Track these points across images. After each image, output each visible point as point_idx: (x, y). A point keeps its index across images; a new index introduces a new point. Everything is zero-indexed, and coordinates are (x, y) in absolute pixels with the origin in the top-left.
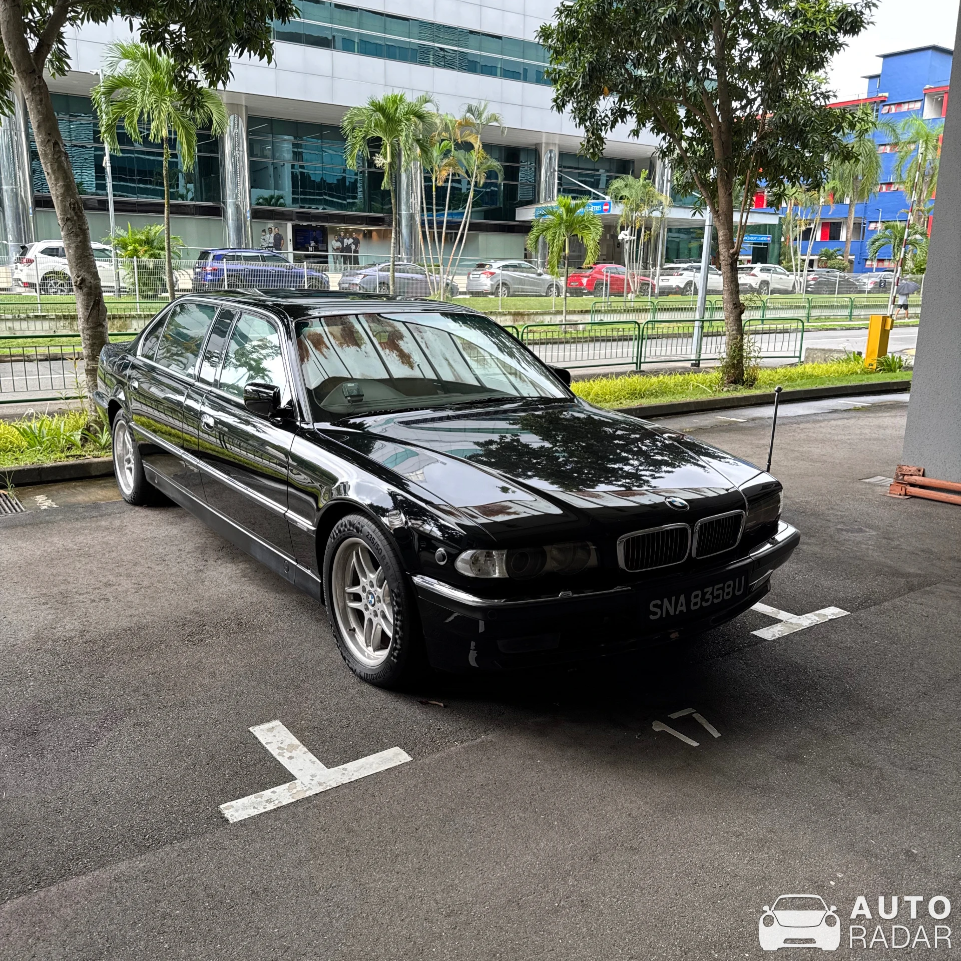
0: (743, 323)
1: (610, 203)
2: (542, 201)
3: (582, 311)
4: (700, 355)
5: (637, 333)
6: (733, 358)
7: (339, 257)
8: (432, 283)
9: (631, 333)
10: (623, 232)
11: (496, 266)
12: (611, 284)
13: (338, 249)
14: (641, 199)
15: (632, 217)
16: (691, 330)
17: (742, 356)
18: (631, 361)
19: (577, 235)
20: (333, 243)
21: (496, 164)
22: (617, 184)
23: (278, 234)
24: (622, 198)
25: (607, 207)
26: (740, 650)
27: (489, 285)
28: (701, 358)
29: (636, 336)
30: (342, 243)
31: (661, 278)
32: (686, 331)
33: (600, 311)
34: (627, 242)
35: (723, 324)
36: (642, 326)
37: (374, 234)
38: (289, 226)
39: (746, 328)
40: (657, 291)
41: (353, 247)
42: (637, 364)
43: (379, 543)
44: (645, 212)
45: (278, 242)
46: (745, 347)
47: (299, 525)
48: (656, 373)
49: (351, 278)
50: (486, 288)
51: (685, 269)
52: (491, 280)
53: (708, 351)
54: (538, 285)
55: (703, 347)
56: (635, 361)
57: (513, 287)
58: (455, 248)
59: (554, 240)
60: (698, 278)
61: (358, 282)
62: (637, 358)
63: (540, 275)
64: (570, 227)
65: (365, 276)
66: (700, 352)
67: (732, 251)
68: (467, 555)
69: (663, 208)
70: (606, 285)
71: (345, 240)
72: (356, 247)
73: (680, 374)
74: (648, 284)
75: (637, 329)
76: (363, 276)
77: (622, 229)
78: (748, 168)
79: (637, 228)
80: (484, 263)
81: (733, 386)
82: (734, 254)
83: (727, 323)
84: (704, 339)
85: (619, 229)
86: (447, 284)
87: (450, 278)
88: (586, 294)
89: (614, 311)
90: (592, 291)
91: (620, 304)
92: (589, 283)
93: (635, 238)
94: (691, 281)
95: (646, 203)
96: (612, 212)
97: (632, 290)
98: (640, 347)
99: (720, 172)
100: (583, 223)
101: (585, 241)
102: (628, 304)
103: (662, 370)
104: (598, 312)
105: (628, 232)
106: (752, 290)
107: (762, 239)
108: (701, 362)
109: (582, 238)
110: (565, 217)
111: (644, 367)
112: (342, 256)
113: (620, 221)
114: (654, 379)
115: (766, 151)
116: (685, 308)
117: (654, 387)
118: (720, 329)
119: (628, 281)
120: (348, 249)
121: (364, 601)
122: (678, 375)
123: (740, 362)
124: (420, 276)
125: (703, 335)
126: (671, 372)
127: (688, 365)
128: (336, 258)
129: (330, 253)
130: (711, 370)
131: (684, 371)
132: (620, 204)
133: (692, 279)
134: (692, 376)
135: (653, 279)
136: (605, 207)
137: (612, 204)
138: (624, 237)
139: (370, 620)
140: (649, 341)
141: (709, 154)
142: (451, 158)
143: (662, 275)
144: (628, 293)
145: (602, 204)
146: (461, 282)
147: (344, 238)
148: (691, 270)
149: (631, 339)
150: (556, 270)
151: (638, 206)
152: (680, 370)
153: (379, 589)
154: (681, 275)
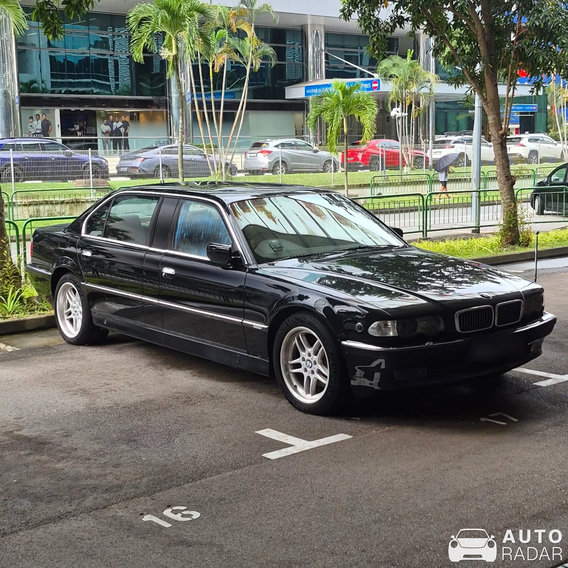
0: (515, 191)
1: (379, 80)
2: (310, 79)
3: (360, 185)
4: (479, 223)
5: (421, 204)
6: (510, 222)
7: (109, 140)
8: (212, 163)
9: (417, 204)
10: (394, 109)
11: (272, 145)
12: (387, 159)
13: (107, 132)
14: (410, 78)
15: (402, 93)
16: (469, 201)
17: (517, 221)
18: (418, 230)
19: (354, 115)
20: (102, 127)
21: (268, 49)
22: (385, 64)
23: (45, 120)
24: (391, 76)
25: (377, 85)
26: (526, 391)
27: (267, 163)
28: (481, 225)
29: (420, 207)
30: (111, 127)
31: (434, 150)
32: (465, 201)
33: (378, 184)
34: (399, 118)
35: (498, 193)
36: (425, 198)
37: (142, 116)
38: (57, 112)
39: (519, 197)
40: (430, 164)
41: (122, 130)
42: (423, 232)
43: (318, 326)
44: (414, 89)
45: (46, 129)
46: (518, 213)
47: (254, 327)
48: (443, 239)
49: (130, 162)
50: (264, 166)
51: (456, 142)
52: (269, 158)
53: (486, 219)
54: (315, 161)
55: (482, 216)
56: (421, 229)
57: (291, 164)
58: (233, 129)
59: (332, 120)
60: (470, 150)
61: (137, 166)
62: (423, 226)
63: (316, 151)
64: (347, 108)
65: (145, 159)
66: (479, 220)
67: (501, 132)
68: (375, 324)
69: (431, 85)
70: (382, 159)
71: (115, 123)
72: (126, 130)
73: (464, 239)
74: (423, 157)
75: (421, 201)
76: (142, 159)
77: (393, 106)
78: (509, 63)
79: (408, 104)
80: (260, 141)
81: (512, 246)
82: (503, 135)
83: (501, 193)
84: (482, 208)
85: (389, 105)
86: (227, 164)
87: (229, 157)
88: (363, 169)
89: (391, 185)
90: (368, 165)
91: (397, 177)
92: (364, 158)
93: (407, 114)
94: (463, 153)
95: (414, 81)
96: (381, 89)
97: (407, 163)
98: (425, 217)
99: (486, 67)
100: (359, 104)
101: (361, 120)
102: (404, 177)
103: (446, 237)
104: (377, 185)
105: (399, 109)
106: (521, 160)
107: (528, 108)
108: (481, 228)
109: (359, 117)
110: (341, 98)
111: (430, 235)
112: (111, 139)
113: (391, 98)
114: (442, 244)
115: (523, 50)
116: (460, 179)
117: (443, 250)
118: (495, 199)
119: (402, 155)
120: (117, 132)
121: (303, 367)
122: (462, 240)
123: (516, 225)
124: (198, 157)
125: (481, 204)
126: (455, 238)
127: (469, 231)
128: (105, 142)
129: (100, 137)
130: (490, 235)
131: (466, 237)
132: (389, 82)
133: (463, 151)
134: (475, 241)
135: (426, 152)
136: (374, 85)
137: (381, 81)
138: (396, 113)
139: (309, 378)
140: (432, 212)
141: (474, 52)
142: (226, 45)
143: (434, 148)
144: (403, 166)
145: (372, 82)
146: (238, 161)
147: (113, 122)
148: (462, 143)
149: (417, 210)
150: (335, 147)
151: (407, 84)
152: (463, 237)
153: (315, 357)
154: (453, 147)
